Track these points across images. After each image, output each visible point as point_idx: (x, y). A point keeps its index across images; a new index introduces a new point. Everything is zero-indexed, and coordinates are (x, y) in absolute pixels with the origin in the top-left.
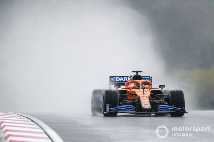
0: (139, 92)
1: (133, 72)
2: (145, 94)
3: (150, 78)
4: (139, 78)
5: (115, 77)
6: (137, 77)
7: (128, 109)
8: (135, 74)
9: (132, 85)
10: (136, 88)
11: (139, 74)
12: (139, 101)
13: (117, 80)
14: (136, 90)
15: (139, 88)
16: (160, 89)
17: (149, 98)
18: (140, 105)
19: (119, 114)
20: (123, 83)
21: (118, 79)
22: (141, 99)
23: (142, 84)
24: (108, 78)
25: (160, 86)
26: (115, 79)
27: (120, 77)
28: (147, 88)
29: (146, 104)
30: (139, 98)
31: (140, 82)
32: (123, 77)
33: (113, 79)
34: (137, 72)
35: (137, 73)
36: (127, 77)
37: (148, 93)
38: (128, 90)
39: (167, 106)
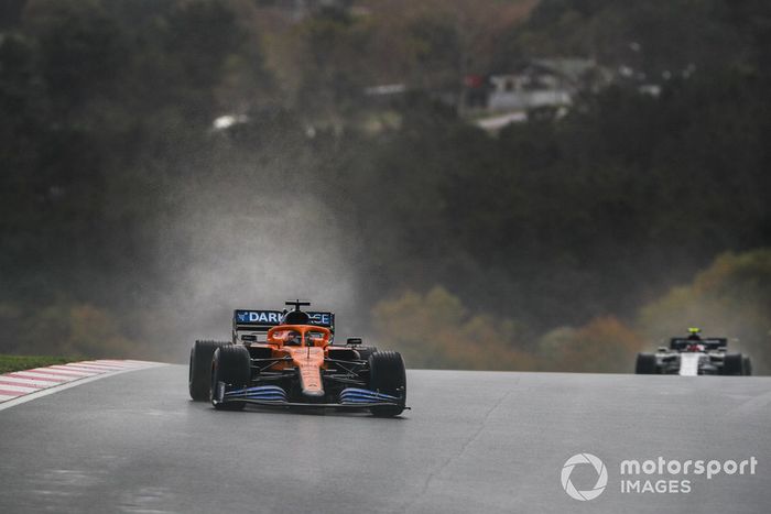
0: (299, 355)
1: (287, 304)
2: (312, 360)
5: (249, 311)
6: (297, 317)
8: (294, 308)
9: (285, 336)
10: (292, 344)
11: (303, 309)
12: (298, 377)
13: (252, 319)
15: (299, 345)
16: (349, 348)
17: (321, 369)
20: (264, 327)
21: (254, 317)
22: (303, 371)
23: (306, 334)
24: (233, 315)
25: (350, 341)
26: (248, 316)
27: (259, 312)
28: (320, 344)
29: (312, 384)
30: (297, 368)
31: (303, 328)
32: (267, 313)
33: (242, 317)
34: (298, 305)
35: (297, 308)
36: (277, 313)
37: (317, 356)
38: (275, 348)
39: (361, 391)
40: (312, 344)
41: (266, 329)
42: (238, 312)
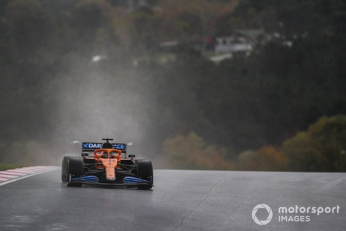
0: (105, 162)
1: (103, 139)
2: (112, 164)
3: (125, 145)
4: (109, 146)
5: (88, 143)
6: (107, 145)
7: (92, 180)
8: (105, 141)
11: (110, 142)
12: (104, 172)
13: (90, 147)
14: (103, 160)
15: (107, 158)
16: (130, 159)
17: (115, 168)
18: (105, 176)
21: (91, 146)
22: (107, 169)
23: (110, 153)
25: (130, 156)
26: (88, 145)
27: (93, 144)
28: (117, 158)
29: (111, 175)
30: (105, 168)
31: (109, 150)
33: (85, 146)
34: (108, 140)
35: (108, 141)
36: (101, 144)
37: (114, 163)
38: (97, 159)
39: (132, 178)
40: (113, 157)
41: (93, 151)
42: (83, 143)
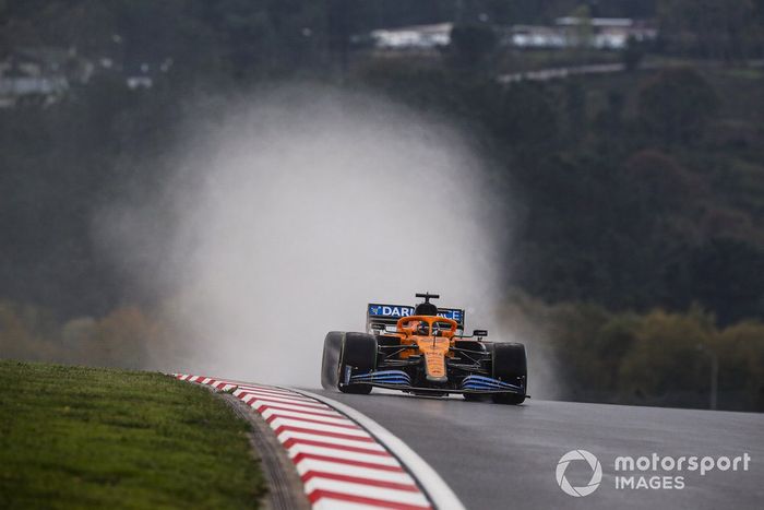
0: (424, 344)
1: (418, 296)
2: (438, 348)
3: (461, 313)
4: (432, 310)
5: (382, 306)
6: (426, 309)
7: (395, 379)
8: (423, 300)
9: (414, 327)
10: (420, 334)
12: (423, 364)
13: (384, 313)
14: (419, 338)
15: (427, 335)
16: (475, 339)
17: (446, 357)
18: (424, 374)
19: (375, 390)
20: (393, 321)
21: (387, 311)
22: (427, 357)
23: (434, 325)
24: (366, 309)
25: (476, 333)
26: (381, 310)
27: (392, 307)
29: (436, 370)
30: (423, 356)
33: (375, 311)
34: (427, 297)
35: (427, 300)
37: (444, 345)
38: (403, 338)
39: (483, 378)
41: (395, 323)
42: (371, 306)
